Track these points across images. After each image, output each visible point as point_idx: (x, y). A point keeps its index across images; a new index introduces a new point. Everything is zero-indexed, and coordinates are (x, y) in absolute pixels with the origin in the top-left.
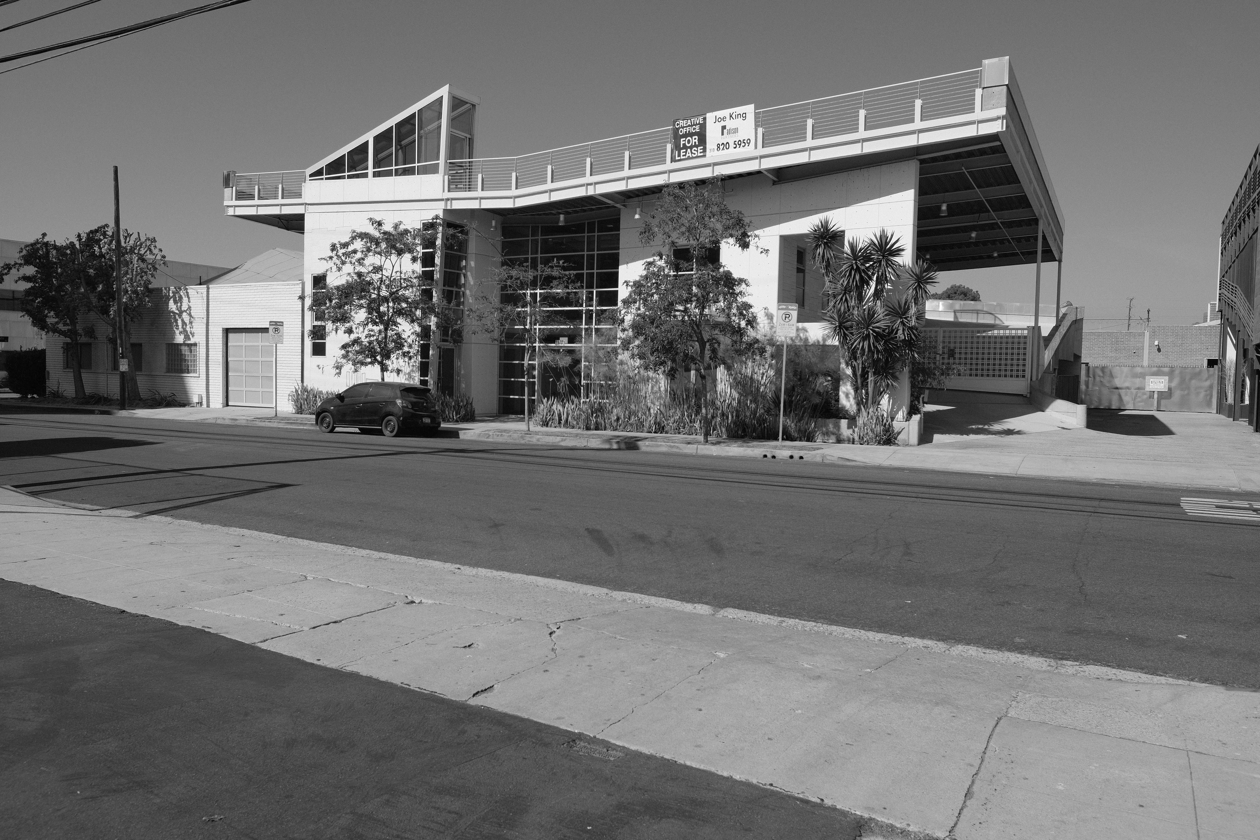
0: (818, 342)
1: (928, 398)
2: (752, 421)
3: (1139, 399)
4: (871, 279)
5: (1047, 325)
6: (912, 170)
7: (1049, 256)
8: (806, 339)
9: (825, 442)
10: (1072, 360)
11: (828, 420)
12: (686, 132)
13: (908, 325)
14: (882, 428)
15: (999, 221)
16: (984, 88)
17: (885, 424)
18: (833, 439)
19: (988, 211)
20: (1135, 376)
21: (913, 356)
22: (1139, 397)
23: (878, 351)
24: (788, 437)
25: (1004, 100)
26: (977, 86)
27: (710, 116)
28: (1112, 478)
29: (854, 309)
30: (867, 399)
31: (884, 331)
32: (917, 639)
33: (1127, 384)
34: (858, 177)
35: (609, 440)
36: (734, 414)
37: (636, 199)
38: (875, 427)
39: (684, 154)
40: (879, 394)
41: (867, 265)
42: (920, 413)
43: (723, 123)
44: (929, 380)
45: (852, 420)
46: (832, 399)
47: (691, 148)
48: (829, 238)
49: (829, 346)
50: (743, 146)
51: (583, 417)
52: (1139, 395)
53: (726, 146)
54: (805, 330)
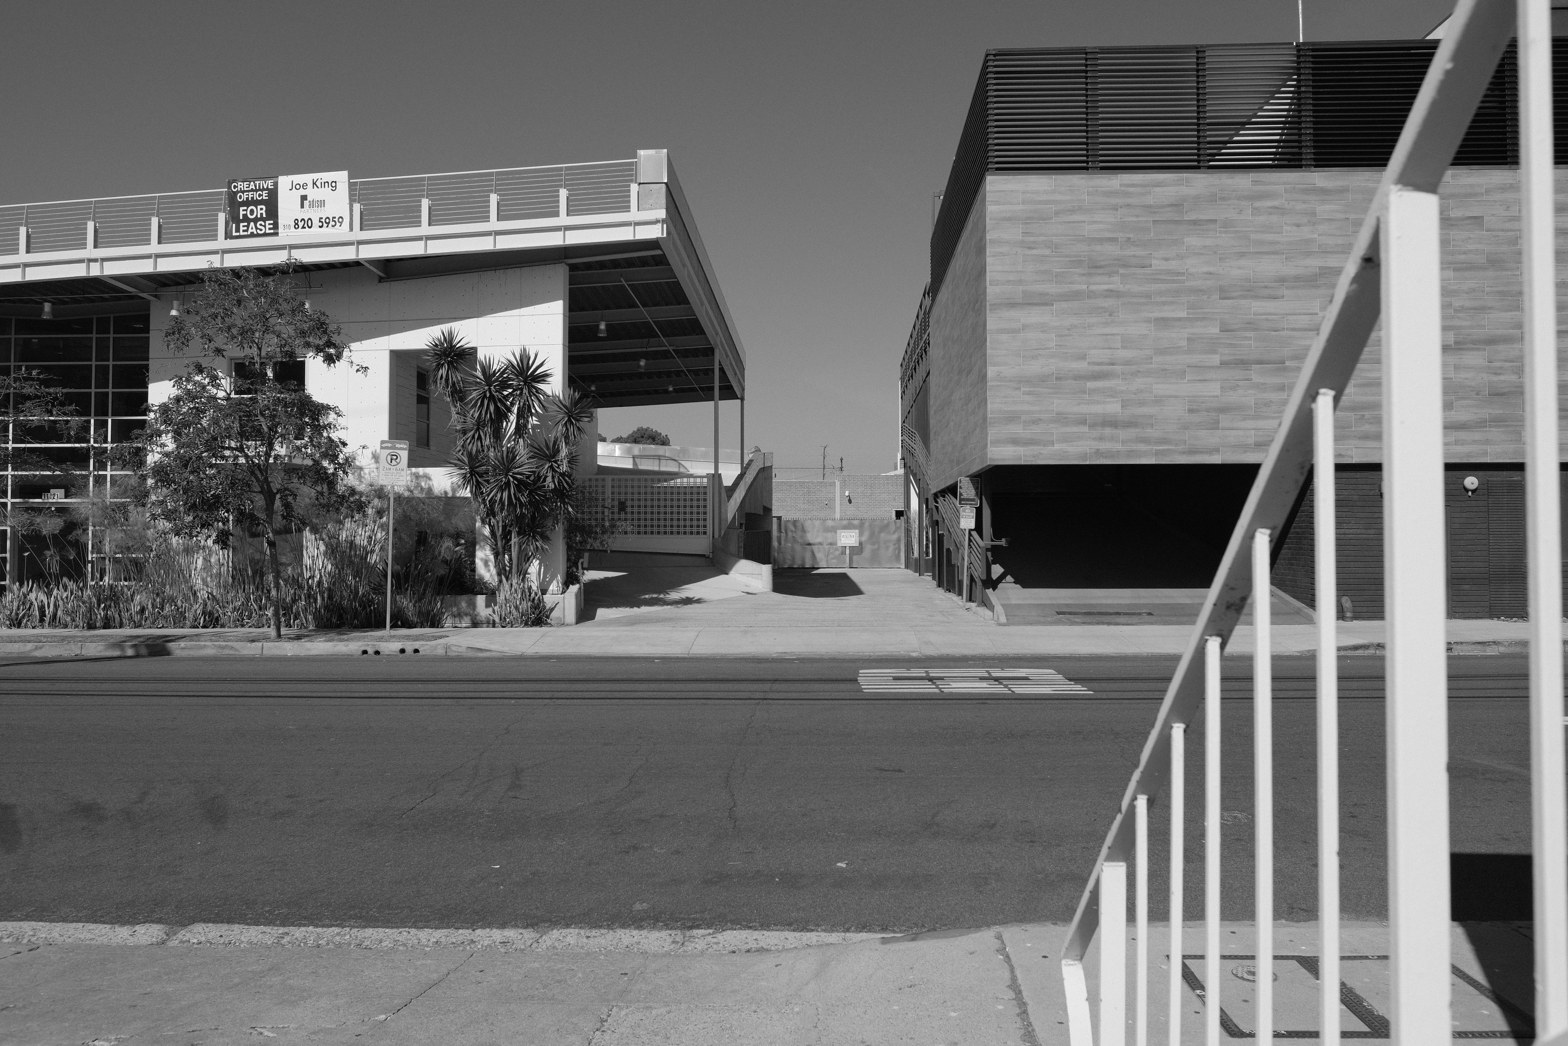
0: (446, 493)
1: (589, 564)
2: (351, 604)
3: (831, 556)
4: (509, 410)
5: (729, 473)
6: (559, 276)
7: (729, 392)
8: (430, 490)
9: (456, 627)
10: (762, 513)
11: (459, 598)
12: (247, 198)
13: (558, 470)
14: (529, 604)
15: (671, 349)
16: (640, 184)
17: (534, 599)
18: (466, 622)
19: (659, 337)
20: (827, 530)
21: (567, 509)
22: (832, 553)
23: (522, 505)
24: (401, 621)
25: (663, 201)
26: (632, 181)
27: (284, 182)
28: (793, 651)
29: (489, 450)
30: (511, 568)
31: (528, 477)
32: (494, 930)
33: (819, 540)
34: (492, 280)
35: (119, 644)
36: (326, 595)
37: (174, 288)
38: (520, 604)
39: (246, 228)
40: (524, 559)
41: (505, 393)
42: (578, 582)
43: (302, 192)
44: (589, 540)
45: (491, 594)
46: (466, 568)
47: (255, 220)
48: (454, 355)
49: (459, 498)
50: (333, 226)
51: (83, 609)
52: (831, 551)
53: (307, 224)
54: (428, 477)
